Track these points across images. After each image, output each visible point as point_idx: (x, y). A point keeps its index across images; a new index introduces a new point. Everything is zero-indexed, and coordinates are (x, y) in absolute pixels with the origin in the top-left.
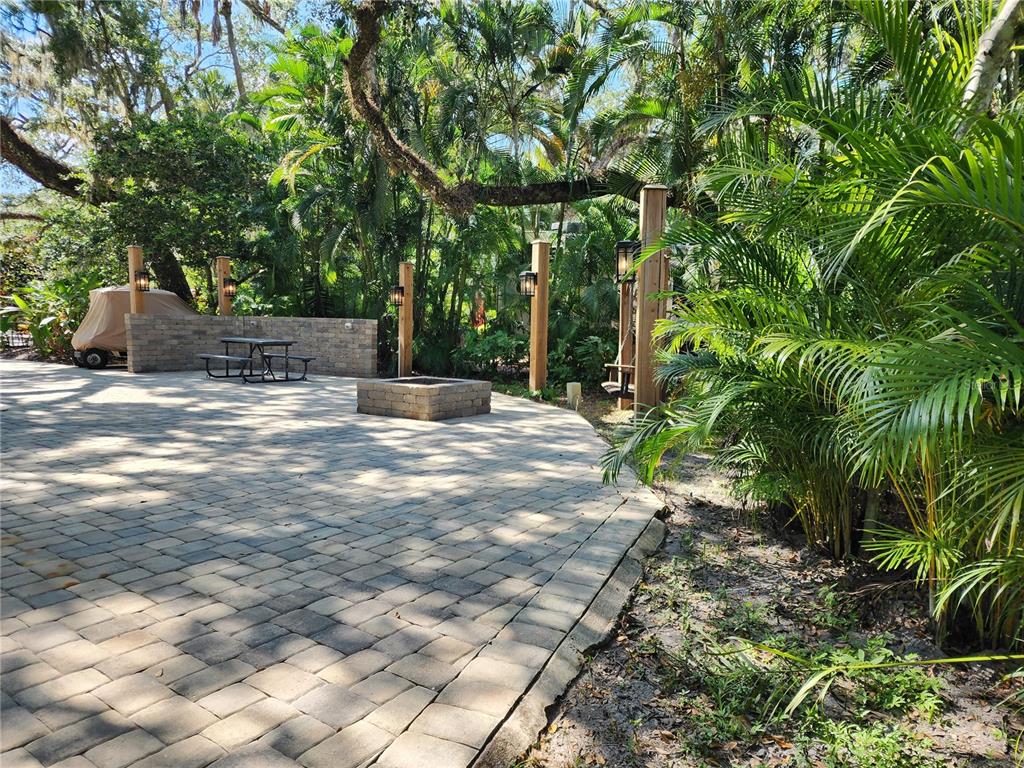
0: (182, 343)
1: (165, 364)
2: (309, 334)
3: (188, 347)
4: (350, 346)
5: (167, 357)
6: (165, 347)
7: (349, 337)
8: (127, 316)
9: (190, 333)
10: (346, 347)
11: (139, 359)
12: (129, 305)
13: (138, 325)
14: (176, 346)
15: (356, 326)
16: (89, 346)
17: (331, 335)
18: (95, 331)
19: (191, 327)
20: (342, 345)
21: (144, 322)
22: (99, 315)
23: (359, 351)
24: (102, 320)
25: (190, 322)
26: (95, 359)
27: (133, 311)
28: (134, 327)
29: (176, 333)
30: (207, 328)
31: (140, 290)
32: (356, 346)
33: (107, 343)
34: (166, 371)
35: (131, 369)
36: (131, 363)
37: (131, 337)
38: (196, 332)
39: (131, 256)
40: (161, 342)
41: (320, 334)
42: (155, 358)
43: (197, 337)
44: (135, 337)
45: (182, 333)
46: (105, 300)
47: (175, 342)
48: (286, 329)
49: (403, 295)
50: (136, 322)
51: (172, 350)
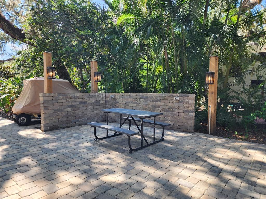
0: (74, 110)
1: (63, 124)
2: (146, 103)
3: (76, 112)
4: (177, 111)
5: (65, 119)
6: (63, 113)
7: (176, 105)
8: (41, 95)
9: (78, 103)
10: (173, 111)
11: (48, 122)
12: (44, 87)
13: (48, 100)
14: (70, 112)
15: (182, 98)
16: (20, 112)
17: (162, 104)
18: (24, 104)
19: (79, 100)
20: (170, 110)
21: (51, 98)
22: (27, 94)
23: (183, 114)
24: (28, 97)
25: (78, 97)
26: (23, 120)
27: (46, 91)
28: (45, 101)
29: (70, 104)
30: (87, 100)
31: (50, 78)
32: (181, 111)
33: (31, 110)
34: (64, 128)
35: (42, 128)
36: (43, 125)
37: (43, 108)
38: (81, 103)
39: (45, 58)
40: (62, 110)
41: (154, 103)
42: (57, 121)
43: (82, 105)
44: (46, 108)
45: (74, 104)
46: (30, 85)
47: (69, 109)
48: (131, 100)
49: (214, 78)
50: (47, 98)
51: (68, 115)
